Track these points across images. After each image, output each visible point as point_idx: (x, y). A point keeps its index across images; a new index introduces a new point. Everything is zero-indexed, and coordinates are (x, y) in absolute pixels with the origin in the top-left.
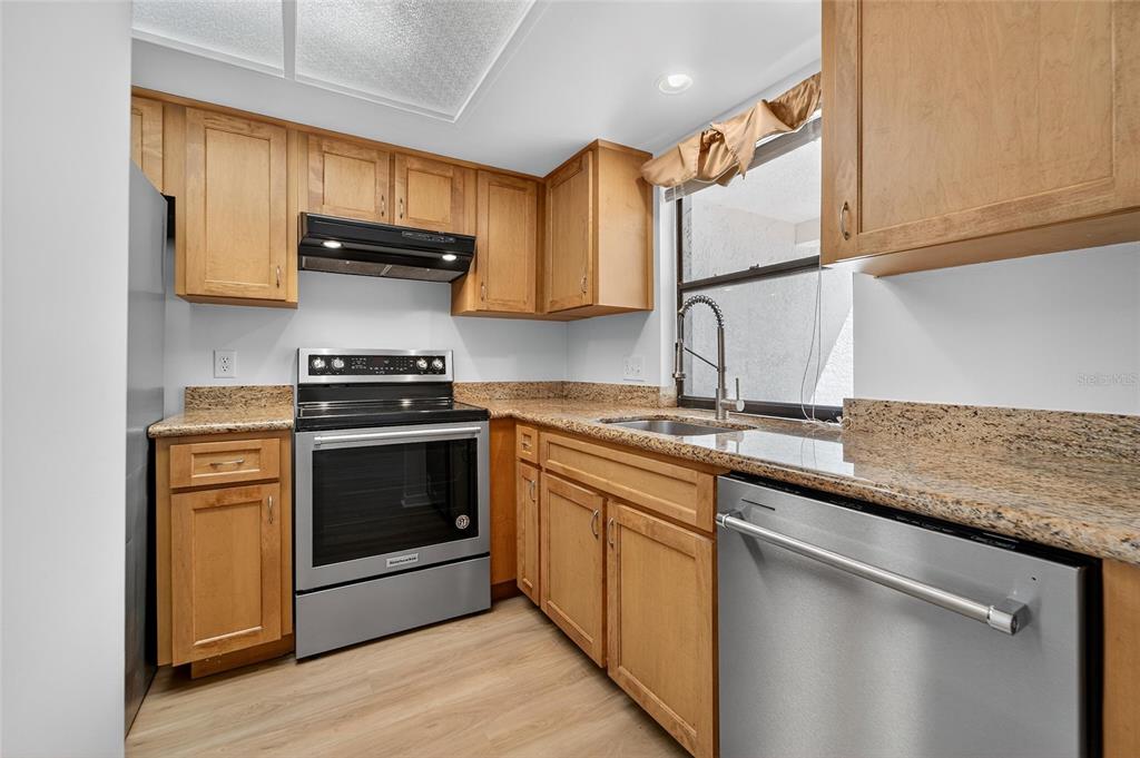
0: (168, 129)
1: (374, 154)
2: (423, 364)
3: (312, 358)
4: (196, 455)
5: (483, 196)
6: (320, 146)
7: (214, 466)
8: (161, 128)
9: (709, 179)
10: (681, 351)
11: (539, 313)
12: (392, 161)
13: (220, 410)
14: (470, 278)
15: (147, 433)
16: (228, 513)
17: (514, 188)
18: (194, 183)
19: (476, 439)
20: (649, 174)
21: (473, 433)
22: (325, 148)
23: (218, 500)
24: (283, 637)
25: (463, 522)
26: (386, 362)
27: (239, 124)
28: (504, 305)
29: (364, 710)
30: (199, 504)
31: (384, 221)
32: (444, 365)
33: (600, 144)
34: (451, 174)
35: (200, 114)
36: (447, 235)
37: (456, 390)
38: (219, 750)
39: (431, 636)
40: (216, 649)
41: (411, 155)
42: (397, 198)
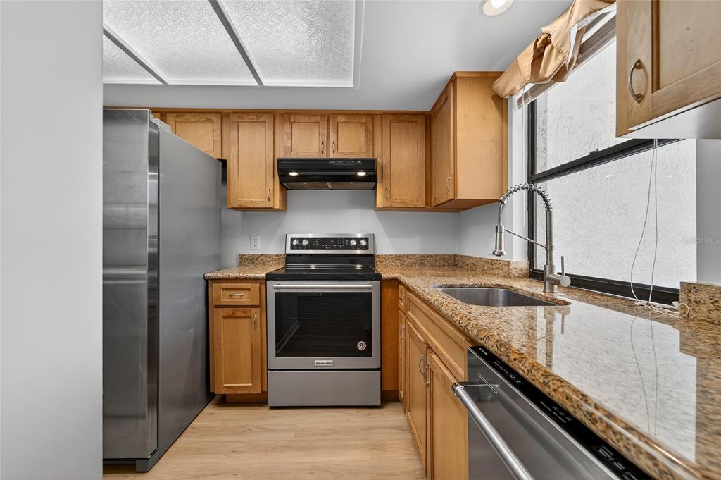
0: (224, 127)
1: (318, 118)
2: (353, 243)
3: (293, 239)
4: (224, 289)
5: (386, 132)
6: (290, 119)
7: (231, 296)
8: (220, 127)
9: (545, 79)
10: (501, 232)
11: (429, 207)
12: (328, 121)
13: (252, 266)
14: (379, 186)
15: (204, 277)
16: (237, 320)
17: (408, 122)
18: (234, 151)
19: (371, 293)
20: (498, 88)
21: (370, 288)
22: (292, 120)
23: (233, 313)
24: (262, 392)
25: (362, 346)
26: (332, 241)
27: (252, 116)
28: (402, 202)
29: (285, 448)
30: (225, 315)
31: (324, 157)
32: (368, 243)
33: (458, 75)
34: (364, 121)
35: (236, 115)
36: (356, 160)
37: (377, 260)
38: (217, 444)
39: (341, 414)
40: (232, 390)
41: (339, 114)
42: (331, 141)
